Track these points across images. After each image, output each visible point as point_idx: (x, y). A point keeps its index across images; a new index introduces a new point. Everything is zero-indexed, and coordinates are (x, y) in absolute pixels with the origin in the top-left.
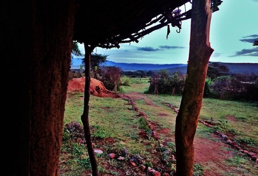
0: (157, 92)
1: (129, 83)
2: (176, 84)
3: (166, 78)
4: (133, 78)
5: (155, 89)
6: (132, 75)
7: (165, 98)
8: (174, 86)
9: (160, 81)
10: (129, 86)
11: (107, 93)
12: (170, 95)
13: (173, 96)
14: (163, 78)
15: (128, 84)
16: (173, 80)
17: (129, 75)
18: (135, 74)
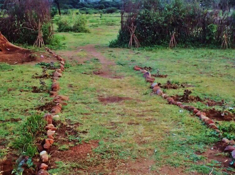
0: (136, 41)
1: (87, 26)
2: (179, 21)
3: (155, 10)
4: (109, 15)
5: (131, 36)
6: (107, 7)
7: (151, 54)
8: (174, 25)
9: (143, 17)
10: (86, 31)
11: (8, 52)
12: (166, 46)
13: (172, 48)
14: (149, 8)
15: (82, 28)
16: (171, 12)
17: (101, 8)
18: (113, 6)
